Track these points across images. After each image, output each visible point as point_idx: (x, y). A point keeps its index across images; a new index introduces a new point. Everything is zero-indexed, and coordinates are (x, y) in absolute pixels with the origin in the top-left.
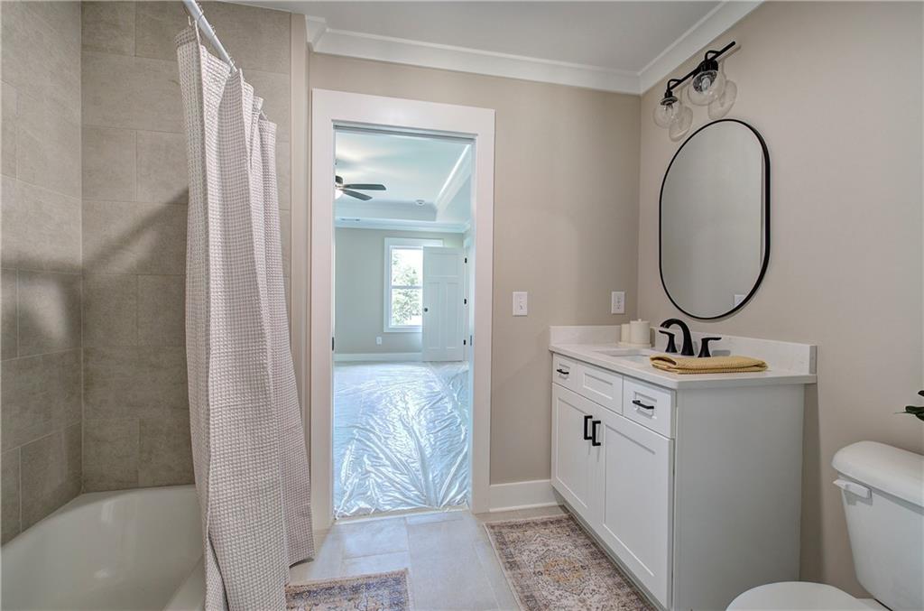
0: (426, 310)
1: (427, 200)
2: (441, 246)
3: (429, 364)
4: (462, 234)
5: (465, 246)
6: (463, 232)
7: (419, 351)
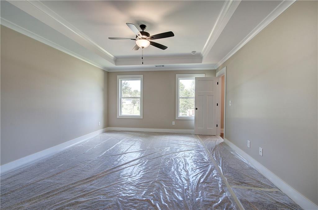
0: (197, 109)
1: (198, 51)
2: (204, 76)
3: (198, 136)
4: (215, 70)
5: (217, 76)
6: (216, 69)
7: (193, 129)
